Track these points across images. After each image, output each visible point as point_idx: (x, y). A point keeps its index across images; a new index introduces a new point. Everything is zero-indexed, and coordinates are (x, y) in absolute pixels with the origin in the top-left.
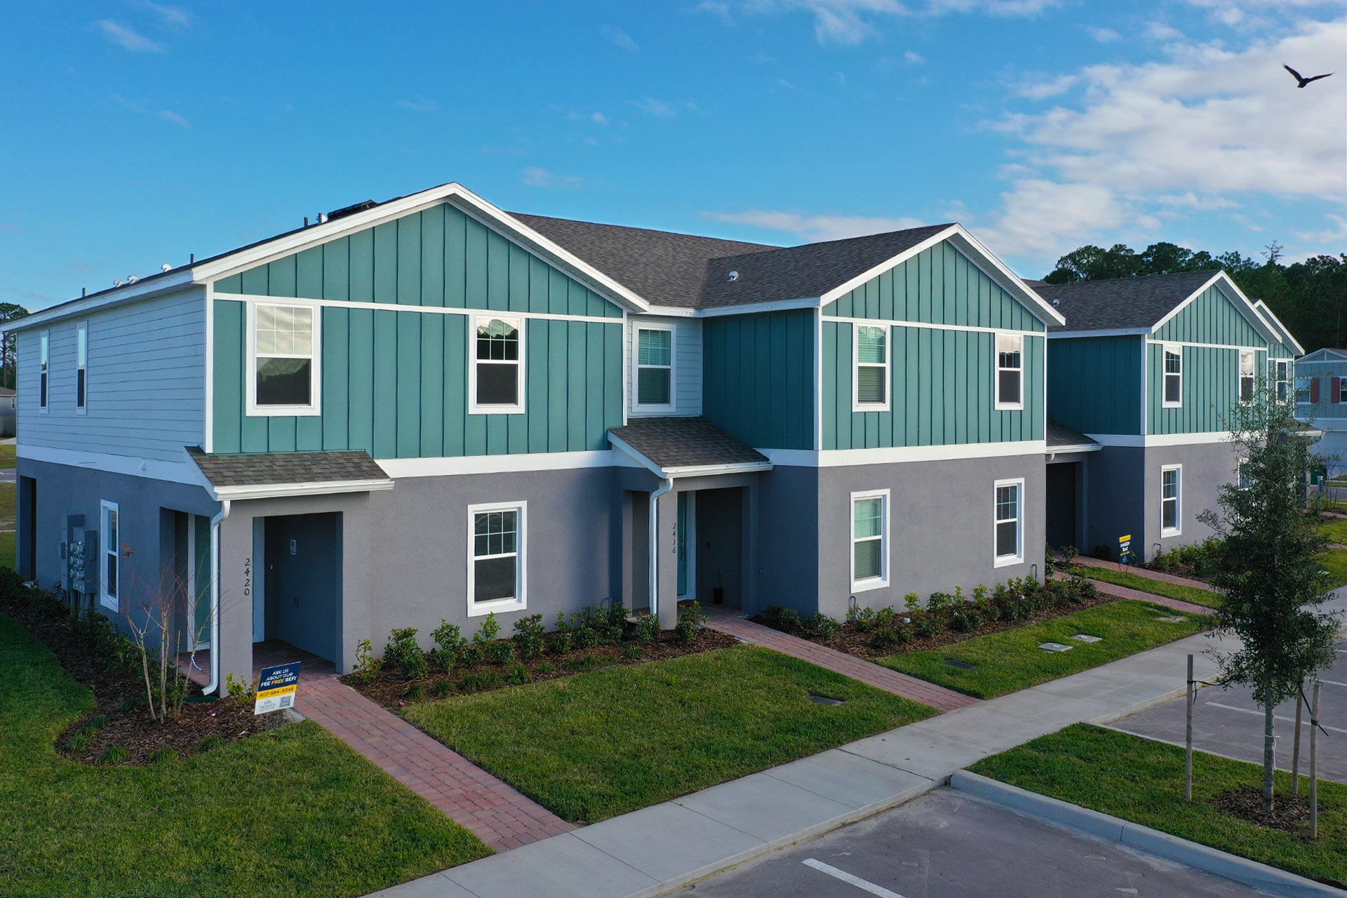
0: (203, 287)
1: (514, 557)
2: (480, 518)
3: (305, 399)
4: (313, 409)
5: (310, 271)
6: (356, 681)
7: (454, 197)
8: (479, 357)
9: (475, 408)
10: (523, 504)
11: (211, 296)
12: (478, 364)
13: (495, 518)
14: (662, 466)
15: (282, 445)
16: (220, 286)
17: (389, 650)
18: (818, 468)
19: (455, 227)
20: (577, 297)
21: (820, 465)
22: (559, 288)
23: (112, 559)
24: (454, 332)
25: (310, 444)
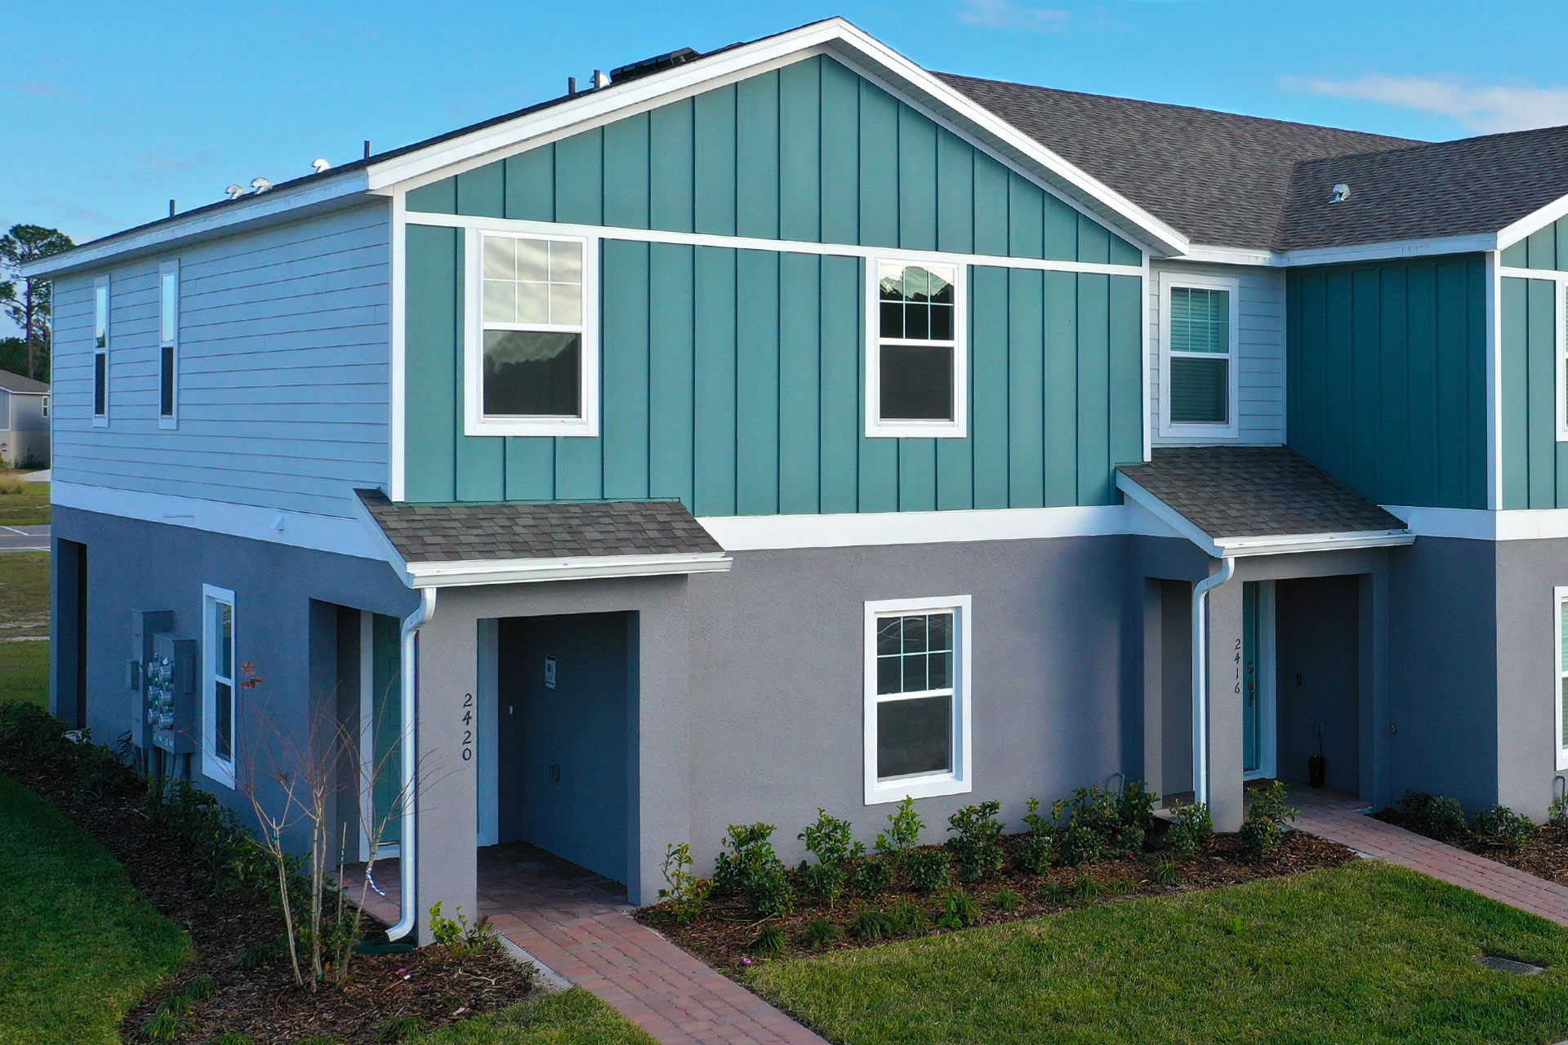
0: (388, 201)
1: (949, 698)
2: (887, 626)
3: (570, 405)
4: (586, 424)
5: (580, 176)
6: (664, 919)
7: (837, 44)
8: (884, 334)
9: (877, 426)
10: (965, 601)
11: (401, 217)
12: (881, 346)
13: (914, 625)
14: (1214, 534)
15: (529, 489)
16: (418, 199)
17: (724, 864)
18: (1495, 541)
19: (840, 97)
20: (1060, 228)
21: (1500, 536)
22: (1026, 211)
23: (223, 691)
24: (838, 289)
25: (579, 488)
